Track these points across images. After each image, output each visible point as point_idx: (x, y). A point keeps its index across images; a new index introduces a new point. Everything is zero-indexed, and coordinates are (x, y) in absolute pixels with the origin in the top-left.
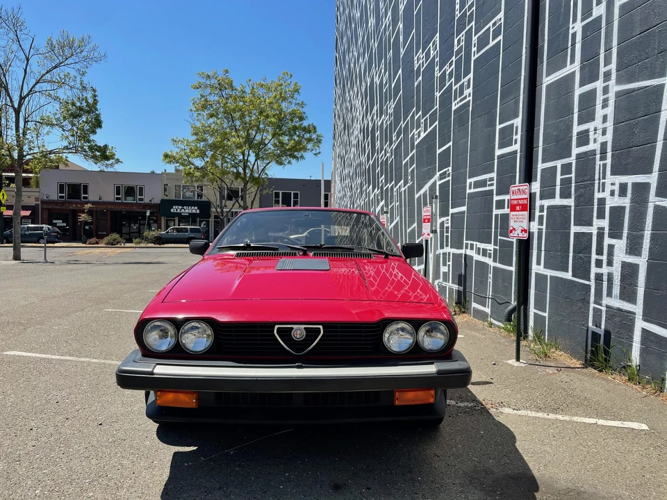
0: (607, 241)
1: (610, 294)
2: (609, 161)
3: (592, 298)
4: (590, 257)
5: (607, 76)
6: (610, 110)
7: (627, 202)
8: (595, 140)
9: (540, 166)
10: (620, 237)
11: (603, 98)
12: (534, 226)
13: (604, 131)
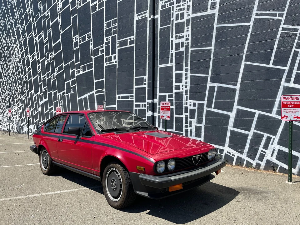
0: (189, 120)
1: (191, 135)
2: (188, 96)
4: (183, 125)
5: (187, 70)
6: (188, 80)
7: (196, 108)
8: (183, 89)
9: (158, 94)
10: (194, 118)
11: (185, 76)
12: (156, 114)
13: (186, 87)
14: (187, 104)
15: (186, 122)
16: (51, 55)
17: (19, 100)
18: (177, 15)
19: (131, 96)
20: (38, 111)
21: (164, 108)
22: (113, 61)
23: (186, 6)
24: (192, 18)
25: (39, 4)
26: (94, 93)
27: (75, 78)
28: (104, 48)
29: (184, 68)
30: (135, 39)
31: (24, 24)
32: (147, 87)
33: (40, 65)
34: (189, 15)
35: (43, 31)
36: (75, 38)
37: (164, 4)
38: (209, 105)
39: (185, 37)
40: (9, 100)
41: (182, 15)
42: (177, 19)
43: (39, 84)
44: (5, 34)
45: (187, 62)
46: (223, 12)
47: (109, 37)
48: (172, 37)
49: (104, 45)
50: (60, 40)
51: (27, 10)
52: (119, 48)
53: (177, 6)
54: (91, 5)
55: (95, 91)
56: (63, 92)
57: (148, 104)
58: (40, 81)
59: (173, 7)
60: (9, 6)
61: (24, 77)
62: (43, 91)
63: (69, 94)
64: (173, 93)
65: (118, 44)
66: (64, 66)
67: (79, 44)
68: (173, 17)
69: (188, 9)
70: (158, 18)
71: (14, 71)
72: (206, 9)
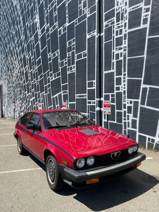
0: (127, 114)
1: (128, 127)
2: (126, 95)
3: (123, 128)
4: (122, 118)
5: (125, 75)
6: (126, 83)
7: (132, 105)
8: (122, 90)
9: (104, 94)
10: (131, 113)
11: (123, 80)
12: (102, 109)
13: (124, 88)
14: (125, 102)
15: (125, 116)
16: (36, 67)
17: (19, 98)
18: (117, 32)
19: (85, 95)
20: (30, 105)
21: (106, 106)
22: (73, 70)
23: (123, 24)
24: (129, 33)
25: (28, 32)
26: (61, 93)
27: (50, 83)
28: (67, 61)
29: (123, 73)
30: (87, 53)
31: (20, 47)
32: (96, 89)
33: (30, 74)
34: (126, 31)
35: (30, 51)
36: (49, 55)
37: (107, 24)
38: (143, 103)
39: (123, 48)
40: (14, 98)
41: (121, 31)
42: (117, 35)
43: (30, 87)
44: (10, 55)
45: (125, 68)
46: (153, 26)
47: (70, 53)
48: (113, 49)
49: (67, 58)
50: (40, 57)
51: (22, 38)
52: (77, 60)
53: (117, 25)
54: (58, 30)
55: (62, 92)
56: (43, 92)
57: (97, 102)
58: (30, 86)
59: (114, 26)
60: (11, 35)
61: (21, 82)
62: (32, 92)
63: (47, 94)
64: (115, 93)
65: (76, 57)
66: (43, 75)
67: (52, 59)
68: (114, 34)
69: (125, 26)
70: (103, 36)
71: (16, 79)
72: (139, 25)
